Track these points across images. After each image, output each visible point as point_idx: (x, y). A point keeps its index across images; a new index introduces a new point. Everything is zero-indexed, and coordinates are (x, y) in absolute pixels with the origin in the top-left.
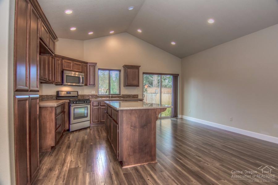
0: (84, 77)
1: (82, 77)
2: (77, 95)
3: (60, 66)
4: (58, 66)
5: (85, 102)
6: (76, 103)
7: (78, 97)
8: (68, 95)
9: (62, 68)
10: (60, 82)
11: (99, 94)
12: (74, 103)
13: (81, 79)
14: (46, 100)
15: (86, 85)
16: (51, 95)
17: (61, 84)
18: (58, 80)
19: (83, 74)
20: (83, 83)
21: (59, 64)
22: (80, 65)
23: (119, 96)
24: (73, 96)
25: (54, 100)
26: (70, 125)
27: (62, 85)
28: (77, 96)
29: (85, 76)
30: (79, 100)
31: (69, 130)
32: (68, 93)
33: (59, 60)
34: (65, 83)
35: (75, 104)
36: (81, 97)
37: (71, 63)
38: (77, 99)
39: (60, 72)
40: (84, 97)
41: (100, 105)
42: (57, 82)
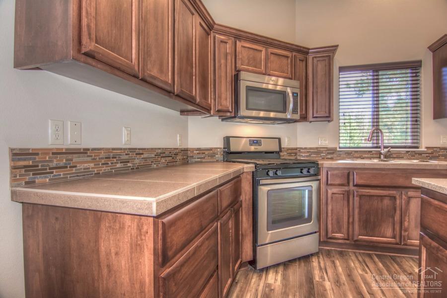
0: (298, 91)
1: (293, 93)
2: (278, 150)
3: (229, 61)
4: (223, 61)
5: (305, 171)
6: (276, 177)
7: (281, 154)
8: (253, 148)
9: (236, 67)
10: (230, 108)
11: (341, 145)
12: (268, 174)
13: (291, 99)
14: (196, 162)
15: (304, 118)
16: (211, 149)
17: (233, 115)
18: (224, 103)
19: (296, 83)
20: (295, 111)
21: (226, 55)
22: (287, 57)
23: (415, 153)
24: (266, 153)
25: (217, 161)
26: (258, 248)
27: (235, 117)
28: (278, 153)
29: (301, 88)
30: (286, 166)
31: (253, 262)
32: (255, 141)
33: (226, 43)
34: (243, 112)
35: (272, 178)
36: (290, 154)
37: (261, 51)
38: (278, 162)
39: (229, 79)
40: (296, 154)
41: (351, 184)
42: (220, 108)
